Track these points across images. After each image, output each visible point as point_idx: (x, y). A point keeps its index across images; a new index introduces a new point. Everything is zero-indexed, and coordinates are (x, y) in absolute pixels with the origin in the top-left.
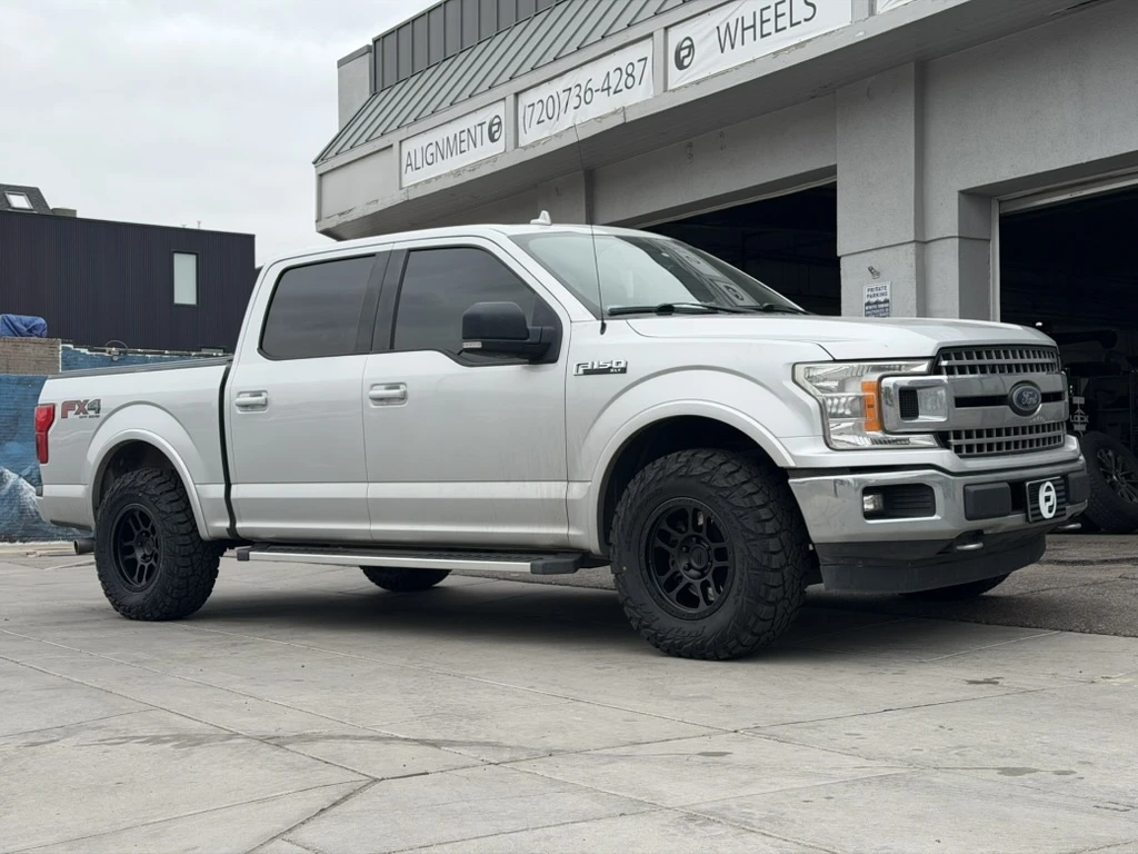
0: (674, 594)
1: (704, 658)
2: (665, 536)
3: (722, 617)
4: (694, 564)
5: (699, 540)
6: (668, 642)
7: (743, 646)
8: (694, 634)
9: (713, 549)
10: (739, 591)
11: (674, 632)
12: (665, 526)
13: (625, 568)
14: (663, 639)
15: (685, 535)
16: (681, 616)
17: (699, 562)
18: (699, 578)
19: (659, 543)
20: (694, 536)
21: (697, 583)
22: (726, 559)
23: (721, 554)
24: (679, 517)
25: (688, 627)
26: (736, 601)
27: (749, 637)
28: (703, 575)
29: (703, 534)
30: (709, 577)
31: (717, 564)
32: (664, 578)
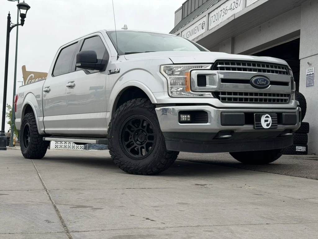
0: (129, 149)
1: (137, 174)
2: (130, 128)
3: (147, 161)
4: (139, 140)
5: (143, 131)
6: (125, 166)
7: (153, 172)
8: (135, 165)
9: (148, 135)
10: (156, 152)
11: (128, 163)
12: (131, 124)
13: (113, 137)
14: (122, 165)
15: (138, 129)
16: (132, 158)
17: (141, 139)
18: (140, 145)
19: (127, 130)
20: (141, 130)
21: (140, 147)
22: (153, 140)
23: (151, 138)
24: (137, 122)
25: (133, 162)
26: (154, 156)
27: (156, 169)
28: (142, 144)
29: (145, 129)
30: (144, 145)
31: (148, 141)
32: (126, 143)
